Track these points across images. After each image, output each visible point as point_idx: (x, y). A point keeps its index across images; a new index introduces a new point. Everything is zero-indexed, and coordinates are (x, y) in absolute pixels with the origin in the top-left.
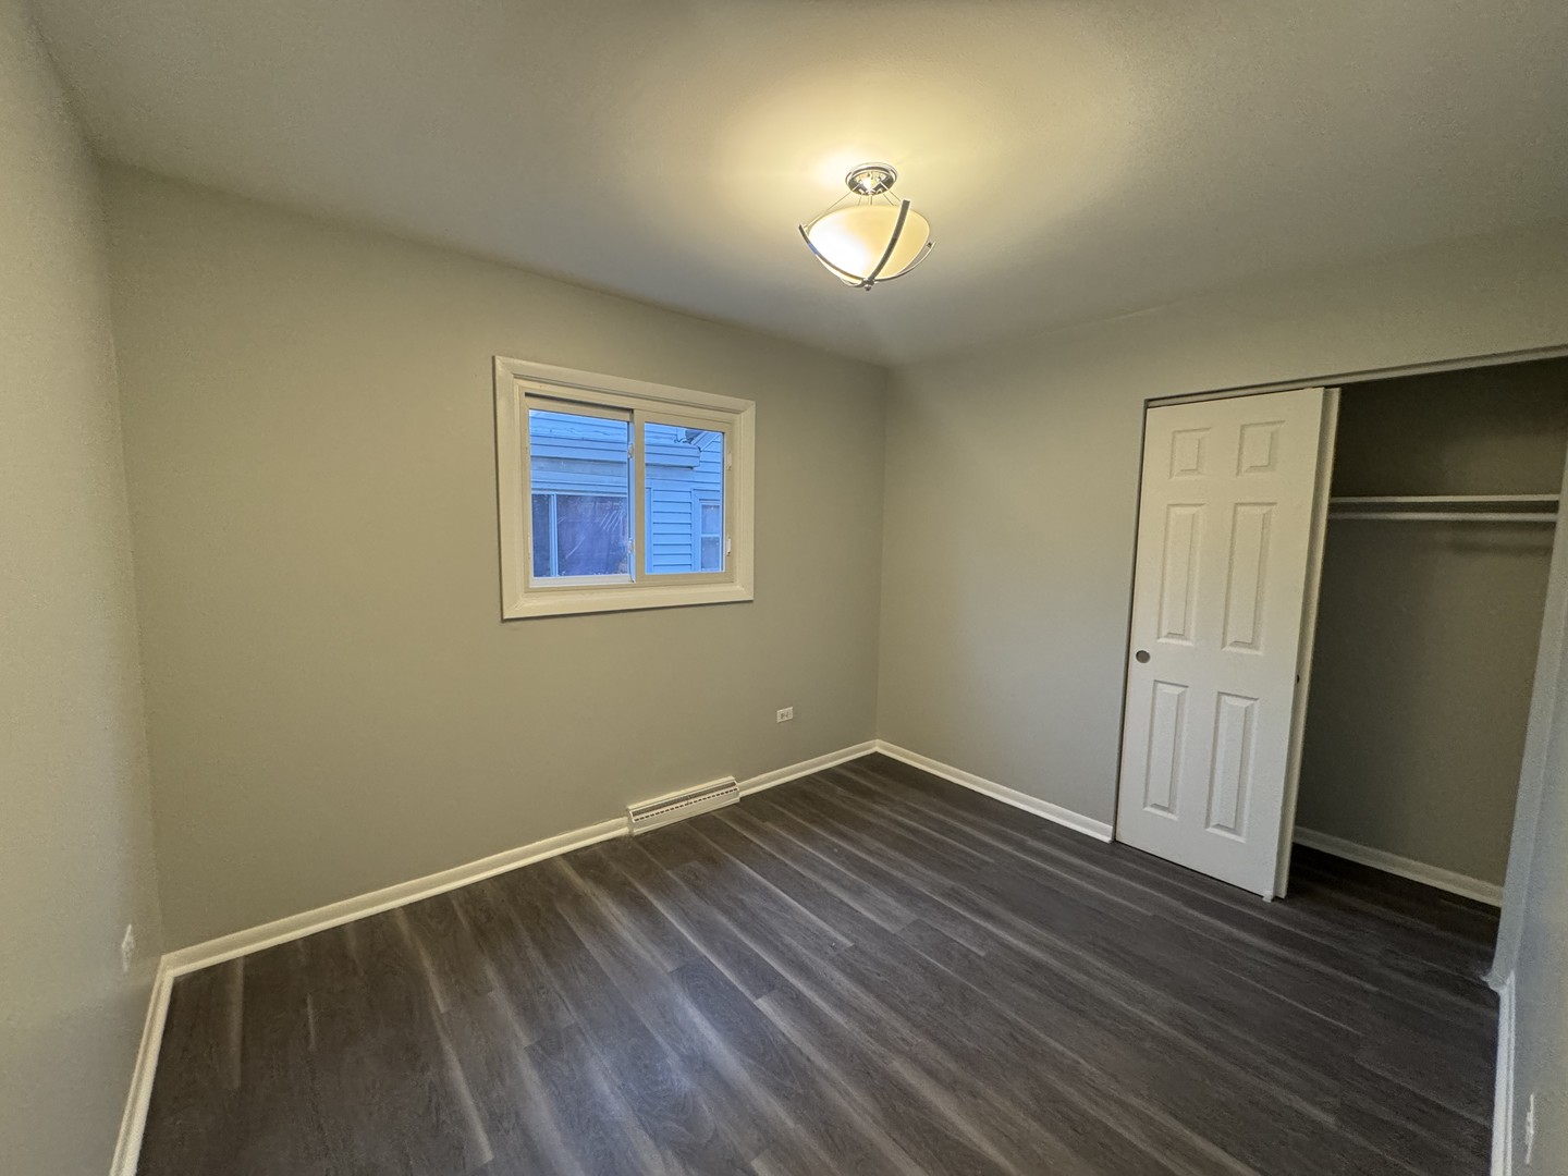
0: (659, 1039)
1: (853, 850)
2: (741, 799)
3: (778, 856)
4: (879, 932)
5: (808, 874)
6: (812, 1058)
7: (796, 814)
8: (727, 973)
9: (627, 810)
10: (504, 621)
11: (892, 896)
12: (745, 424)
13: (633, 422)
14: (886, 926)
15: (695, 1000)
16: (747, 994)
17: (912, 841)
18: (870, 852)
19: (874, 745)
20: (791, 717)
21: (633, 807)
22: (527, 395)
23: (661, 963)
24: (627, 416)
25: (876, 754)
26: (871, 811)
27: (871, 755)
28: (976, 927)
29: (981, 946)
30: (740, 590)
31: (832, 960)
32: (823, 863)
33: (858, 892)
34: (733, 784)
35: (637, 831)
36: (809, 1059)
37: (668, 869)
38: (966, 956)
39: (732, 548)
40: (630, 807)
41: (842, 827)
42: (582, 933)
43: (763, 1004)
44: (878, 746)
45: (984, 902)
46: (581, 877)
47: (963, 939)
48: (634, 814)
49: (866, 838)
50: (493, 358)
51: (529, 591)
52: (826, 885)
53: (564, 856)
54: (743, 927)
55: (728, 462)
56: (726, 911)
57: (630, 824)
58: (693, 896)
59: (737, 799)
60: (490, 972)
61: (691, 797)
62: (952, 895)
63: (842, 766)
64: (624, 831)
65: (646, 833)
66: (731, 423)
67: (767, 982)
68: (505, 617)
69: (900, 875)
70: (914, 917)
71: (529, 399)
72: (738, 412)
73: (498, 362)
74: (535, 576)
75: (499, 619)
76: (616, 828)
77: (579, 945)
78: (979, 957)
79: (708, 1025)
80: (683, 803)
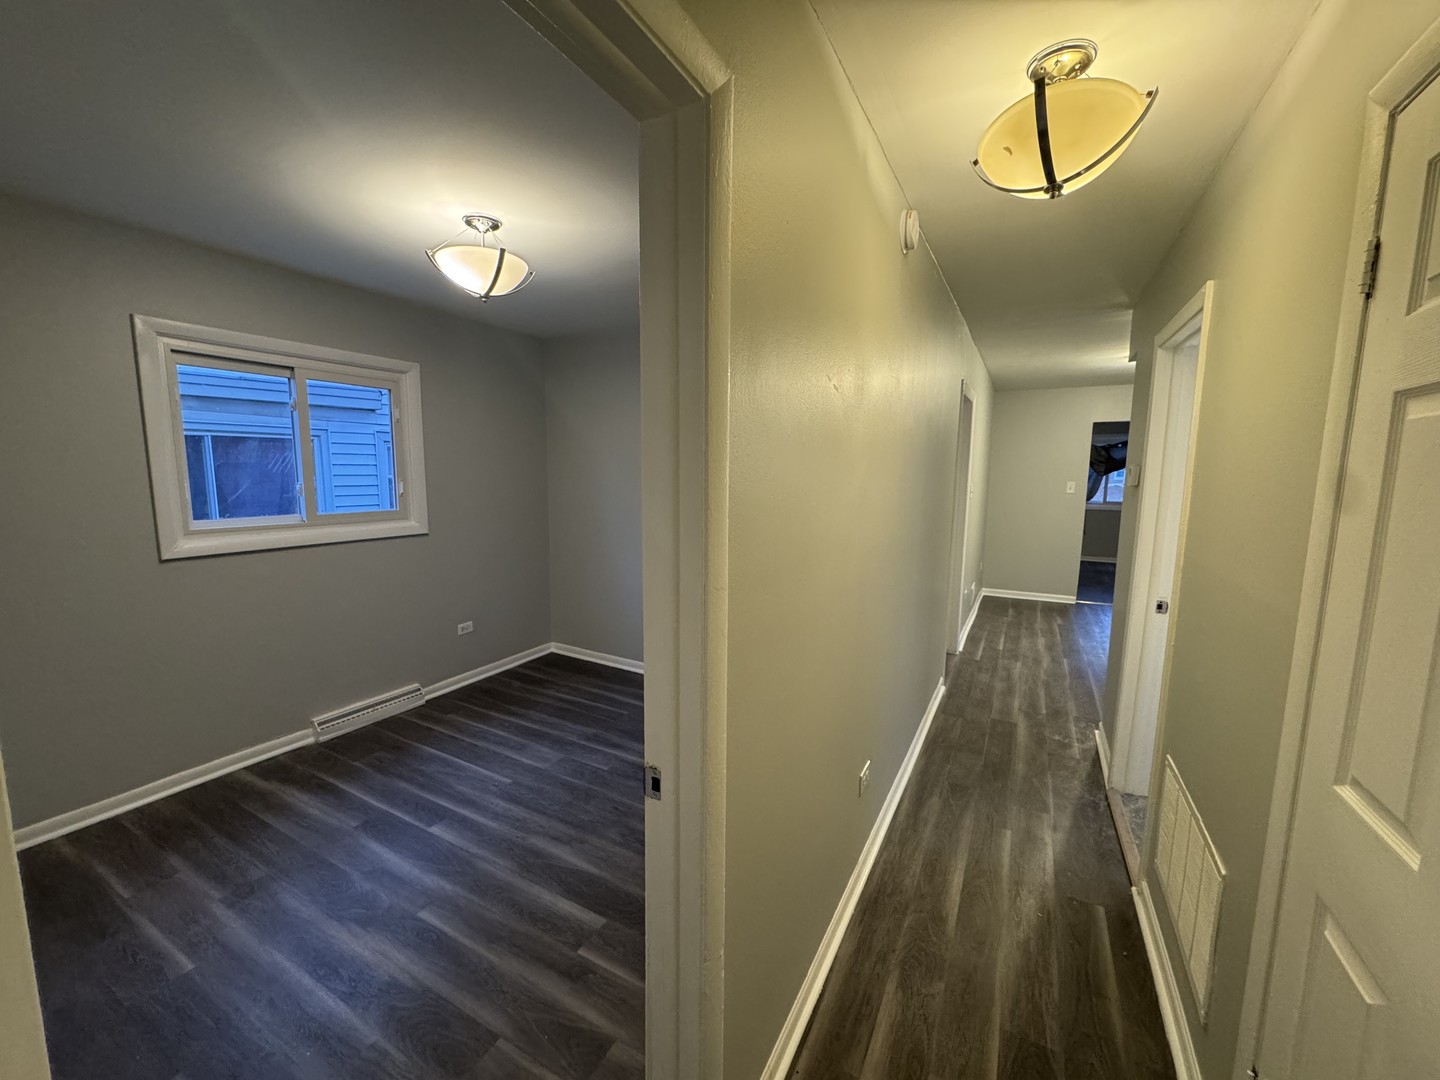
0: (343, 867)
1: (524, 723)
2: (427, 702)
3: (457, 736)
4: (533, 770)
5: (481, 743)
6: (470, 850)
7: (476, 705)
8: (407, 818)
9: (312, 723)
10: (162, 562)
11: (548, 747)
12: (411, 382)
13: (294, 378)
14: (540, 765)
15: (377, 839)
16: (421, 826)
17: (568, 709)
18: (534, 722)
19: (549, 648)
20: (471, 629)
21: (316, 719)
22: (173, 351)
23: (347, 822)
24: (288, 373)
25: (552, 654)
26: (542, 695)
27: (548, 655)
28: (605, 754)
29: (606, 765)
30: (414, 524)
31: (494, 794)
32: (496, 735)
33: (521, 748)
34: (419, 690)
35: (322, 739)
36: (467, 852)
37: (354, 761)
38: (594, 772)
39: (404, 489)
40: (315, 720)
41: (512, 708)
42: (269, 819)
43: (436, 830)
44: (553, 648)
45: (616, 739)
46: (266, 780)
47: (593, 762)
48: (319, 725)
49: (532, 713)
50: (131, 317)
51: (189, 533)
52: (493, 748)
53: (246, 768)
54: (422, 787)
55: (396, 414)
56: (410, 781)
57: (317, 734)
58: (379, 776)
59: (422, 702)
60: (175, 861)
61: (377, 704)
62: (596, 739)
63: (520, 666)
64: (311, 740)
65: (332, 739)
66: (396, 382)
67: (438, 815)
68: (164, 557)
69: (556, 733)
70: (562, 756)
71: (175, 355)
72: (403, 372)
73: (138, 321)
74: (195, 519)
75: (157, 560)
76: (303, 738)
77: (265, 825)
78: (603, 771)
79: (387, 850)
80: (370, 710)
